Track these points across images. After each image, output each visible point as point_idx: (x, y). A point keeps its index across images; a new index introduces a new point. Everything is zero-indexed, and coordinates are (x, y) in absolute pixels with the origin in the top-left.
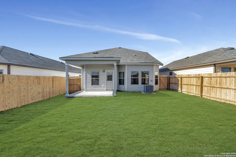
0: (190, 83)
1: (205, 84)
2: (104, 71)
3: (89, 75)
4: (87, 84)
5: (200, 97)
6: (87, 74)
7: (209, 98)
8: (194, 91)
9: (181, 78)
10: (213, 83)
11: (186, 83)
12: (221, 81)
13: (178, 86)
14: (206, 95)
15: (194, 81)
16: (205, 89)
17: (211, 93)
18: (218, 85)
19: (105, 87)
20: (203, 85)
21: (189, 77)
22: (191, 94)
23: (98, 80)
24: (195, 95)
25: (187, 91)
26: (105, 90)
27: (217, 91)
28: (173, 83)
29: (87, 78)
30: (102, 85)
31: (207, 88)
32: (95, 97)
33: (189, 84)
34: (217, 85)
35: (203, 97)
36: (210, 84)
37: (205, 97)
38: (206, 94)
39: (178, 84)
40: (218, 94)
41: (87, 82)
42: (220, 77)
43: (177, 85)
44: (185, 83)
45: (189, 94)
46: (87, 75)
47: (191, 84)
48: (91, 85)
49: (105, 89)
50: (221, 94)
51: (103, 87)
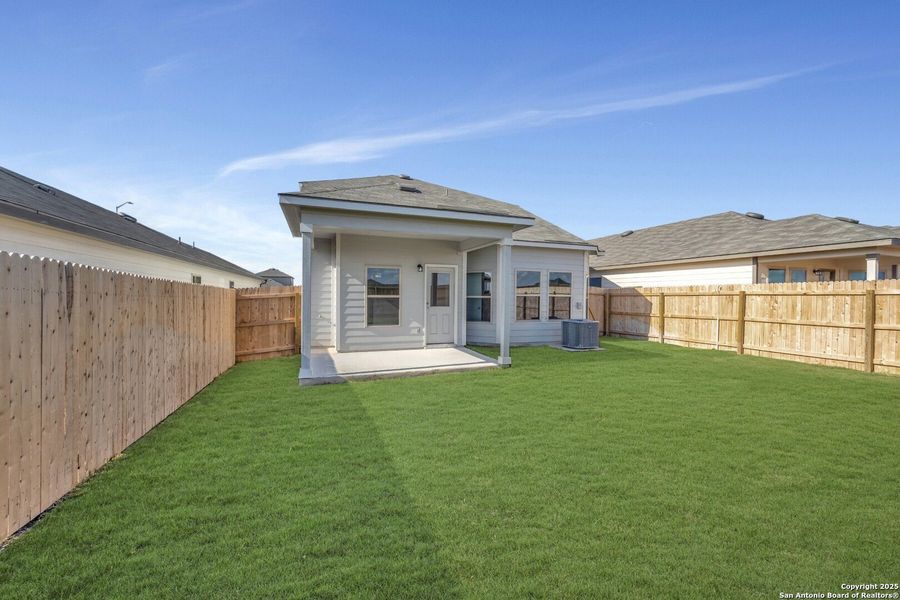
0: (697, 312)
1: (750, 314)
2: (419, 266)
3: (356, 281)
4: (349, 319)
5: (739, 353)
6: (349, 275)
7: (765, 355)
8: (713, 338)
9: (663, 296)
10: (780, 312)
11: (679, 312)
12: (810, 305)
13: (648, 324)
14: (757, 347)
15: (712, 307)
16: (751, 329)
17: (775, 342)
18: (798, 318)
19: (424, 330)
20: (746, 318)
21: (692, 293)
22: (699, 347)
23: (395, 303)
24: (716, 348)
25: (683, 338)
26: (424, 344)
27: (794, 334)
28: (627, 314)
29: (350, 296)
30: (411, 326)
31: (759, 326)
32: (434, 372)
33: (694, 315)
34: (794, 317)
35: (746, 352)
36: (771, 316)
37: (754, 353)
38: (755, 344)
39: (647, 316)
40: (798, 344)
41: (348, 311)
42: (805, 294)
43: (642, 319)
44: (677, 313)
45: (693, 346)
46: (350, 281)
47: (700, 315)
48: (365, 325)
49: (424, 338)
50: (808, 341)
51: (415, 331)
